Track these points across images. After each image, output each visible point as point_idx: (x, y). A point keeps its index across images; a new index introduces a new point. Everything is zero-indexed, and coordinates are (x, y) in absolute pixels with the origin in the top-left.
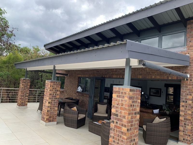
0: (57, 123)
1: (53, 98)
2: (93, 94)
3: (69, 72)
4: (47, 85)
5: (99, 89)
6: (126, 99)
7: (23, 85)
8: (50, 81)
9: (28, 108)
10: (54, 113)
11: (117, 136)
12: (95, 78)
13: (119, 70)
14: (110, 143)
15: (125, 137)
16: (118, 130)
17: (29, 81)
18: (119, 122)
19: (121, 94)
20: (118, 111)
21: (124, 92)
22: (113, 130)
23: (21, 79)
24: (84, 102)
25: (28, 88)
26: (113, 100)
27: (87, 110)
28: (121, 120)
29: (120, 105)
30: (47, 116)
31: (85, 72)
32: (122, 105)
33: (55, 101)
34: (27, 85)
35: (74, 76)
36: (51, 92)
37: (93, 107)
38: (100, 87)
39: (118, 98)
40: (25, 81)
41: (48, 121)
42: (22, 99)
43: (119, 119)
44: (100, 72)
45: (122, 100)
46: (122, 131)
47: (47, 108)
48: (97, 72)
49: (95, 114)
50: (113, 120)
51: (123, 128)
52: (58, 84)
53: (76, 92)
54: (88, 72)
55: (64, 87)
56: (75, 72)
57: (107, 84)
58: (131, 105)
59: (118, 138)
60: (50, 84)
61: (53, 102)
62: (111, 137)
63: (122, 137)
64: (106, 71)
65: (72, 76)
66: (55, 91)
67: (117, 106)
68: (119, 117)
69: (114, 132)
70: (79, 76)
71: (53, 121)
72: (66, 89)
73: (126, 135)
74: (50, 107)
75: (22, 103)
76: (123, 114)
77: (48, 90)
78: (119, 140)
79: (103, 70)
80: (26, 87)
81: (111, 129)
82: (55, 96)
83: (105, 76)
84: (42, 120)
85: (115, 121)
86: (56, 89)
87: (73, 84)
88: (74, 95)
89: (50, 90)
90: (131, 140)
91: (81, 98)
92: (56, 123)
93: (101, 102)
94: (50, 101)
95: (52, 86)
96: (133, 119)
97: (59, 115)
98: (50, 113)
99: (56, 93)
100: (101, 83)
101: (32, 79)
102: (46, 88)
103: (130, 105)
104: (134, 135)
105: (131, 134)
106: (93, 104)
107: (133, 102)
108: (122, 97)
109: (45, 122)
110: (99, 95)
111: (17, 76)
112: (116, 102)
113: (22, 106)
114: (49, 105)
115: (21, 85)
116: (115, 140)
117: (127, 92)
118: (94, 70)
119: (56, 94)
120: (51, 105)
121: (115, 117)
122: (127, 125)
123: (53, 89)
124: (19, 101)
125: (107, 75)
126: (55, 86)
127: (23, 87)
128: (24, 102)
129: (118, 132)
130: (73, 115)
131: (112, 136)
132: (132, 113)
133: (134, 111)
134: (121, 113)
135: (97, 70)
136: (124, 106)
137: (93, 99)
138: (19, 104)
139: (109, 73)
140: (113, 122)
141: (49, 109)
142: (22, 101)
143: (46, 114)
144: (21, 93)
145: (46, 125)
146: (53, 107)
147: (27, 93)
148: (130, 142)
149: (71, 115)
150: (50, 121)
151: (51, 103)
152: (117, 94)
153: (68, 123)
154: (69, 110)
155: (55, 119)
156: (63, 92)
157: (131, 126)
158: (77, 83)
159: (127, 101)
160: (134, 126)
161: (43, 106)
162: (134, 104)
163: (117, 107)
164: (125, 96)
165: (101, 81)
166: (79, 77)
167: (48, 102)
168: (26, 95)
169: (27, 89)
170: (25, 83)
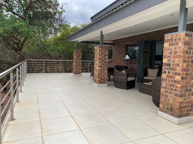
0: (108, 85)
1: (102, 62)
2: (142, 59)
3: (116, 41)
4: (96, 51)
5: (149, 54)
6: (181, 45)
7: (76, 56)
8: (98, 46)
9: (82, 76)
10: (104, 76)
11: (170, 86)
12: (143, 41)
13: (173, 29)
14: (162, 94)
15: (179, 86)
16: (171, 79)
17: (81, 52)
18: (171, 71)
19: (174, 41)
20: (171, 60)
21: (178, 38)
22: (165, 80)
23: (74, 51)
24: (133, 69)
25: (80, 58)
26: (165, 49)
27: (136, 73)
28: (174, 69)
29: (173, 54)
30: (98, 78)
31: (133, 38)
32: (176, 52)
33: (105, 65)
34: (79, 56)
35: (121, 45)
36: (100, 57)
37: (142, 71)
38: (150, 52)
39: (171, 47)
40: (77, 52)
41: (99, 83)
42: (76, 68)
43: (172, 68)
44: (149, 36)
45: (175, 48)
46: (176, 80)
47: (98, 71)
48: (146, 36)
49: (145, 78)
50: (165, 71)
51: (176, 77)
52: (106, 49)
53: (124, 60)
54: (136, 38)
55: (112, 57)
56: (123, 40)
57: (158, 52)
58: (187, 52)
59: (170, 87)
60: (98, 49)
61: (103, 66)
62: (162, 88)
63: (175, 86)
64: (157, 33)
65: (119, 45)
66: (104, 56)
67: (169, 55)
68: (172, 66)
69: (166, 82)
70: (126, 43)
71: (104, 83)
72: (114, 59)
73: (180, 83)
74: (101, 70)
75: (77, 71)
76: (176, 62)
77: (97, 55)
78: (171, 89)
79: (153, 33)
80: (78, 57)
81: (163, 80)
82: (105, 61)
83: (155, 39)
84: (94, 82)
85: (167, 71)
86: (104, 53)
87: (120, 52)
88: (122, 63)
89: (99, 55)
90: (187, 90)
91: (130, 66)
92: (106, 85)
93: (152, 66)
94: (100, 64)
95: (100, 51)
96: (189, 67)
97: (109, 80)
98: (101, 76)
99: (105, 57)
100: (151, 47)
101: (83, 53)
102: (96, 53)
103: (185, 52)
104: (190, 85)
105: (187, 84)
106: (142, 69)
107: (189, 48)
108: (175, 44)
109: (97, 83)
110: (149, 60)
111: (70, 51)
112: (169, 51)
113: (77, 74)
114: (100, 68)
115: (75, 57)
116: (167, 90)
117: (182, 38)
118: (143, 35)
119: (105, 59)
120: (101, 68)
121: (167, 67)
122: (181, 73)
123: (102, 53)
124: (74, 70)
125: (158, 37)
126: (104, 51)
127: (76, 58)
128: (79, 70)
129: (171, 81)
130: (122, 77)
131: (164, 86)
132: (188, 61)
133: (191, 59)
134: (174, 61)
135: (146, 34)
136: (178, 54)
137: (142, 63)
138: (75, 73)
139: (160, 35)
140: (165, 72)
141: (100, 72)
142: (76, 70)
143: (97, 77)
144: (75, 63)
145: (98, 86)
146: (104, 70)
147: (80, 63)
148: (185, 92)
149: (120, 77)
150: (101, 83)
151: (101, 67)
152: (170, 43)
153: (118, 85)
154: (118, 72)
155: (106, 81)
156: (111, 61)
157: (187, 75)
158: (125, 51)
159: (182, 48)
160: (190, 75)
161: (95, 70)
162: (190, 51)
163: (169, 57)
164: (180, 43)
165: (151, 46)
166: (126, 45)
167: (98, 66)
168: (79, 64)
169: (80, 60)
170: (78, 54)
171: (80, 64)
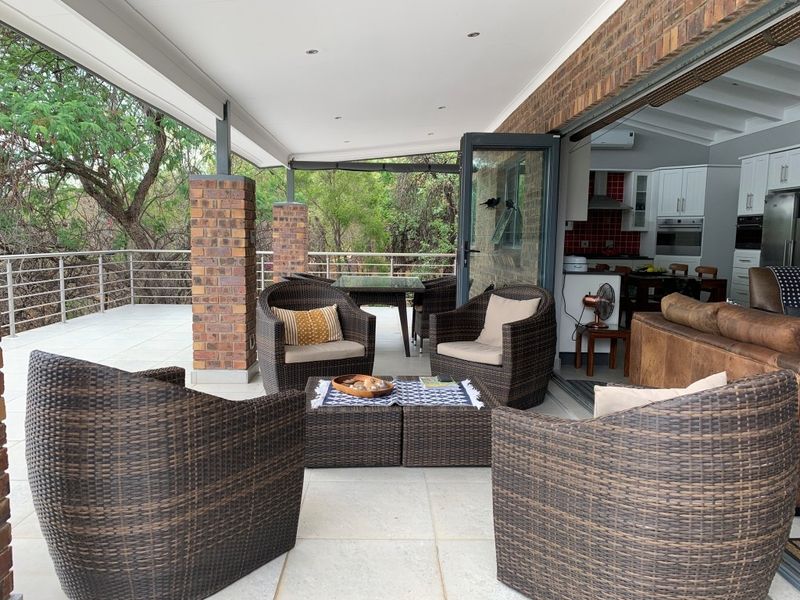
1: (214, 261)
7: (276, 230)
10: (229, 329)
30: (197, 338)
33: (227, 275)
34: (292, 230)
36: (200, 232)
41: (202, 364)
52: (228, 192)
61: (217, 277)
66: (219, 228)
71: (228, 366)
74: (206, 300)
80: (288, 236)
82: (226, 251)
86: (220, 214)
89: (193, 222)
92: (243, 374)
94: (201, 271)
95: (199, 205)
98: (209, 329)
99: (227, 234)
114: (200, 290)
119: (226, 242)
120: (208, 291)
123: (209, 214)
126: (219, 201)
141: (201, 308)
146: (223, 299)
147: (298, 263)
150: (214, 365)
151: (209, 282)
168: (293, 269)
169: (294, 249)
170: (285, 222)
171: (296, 266)
